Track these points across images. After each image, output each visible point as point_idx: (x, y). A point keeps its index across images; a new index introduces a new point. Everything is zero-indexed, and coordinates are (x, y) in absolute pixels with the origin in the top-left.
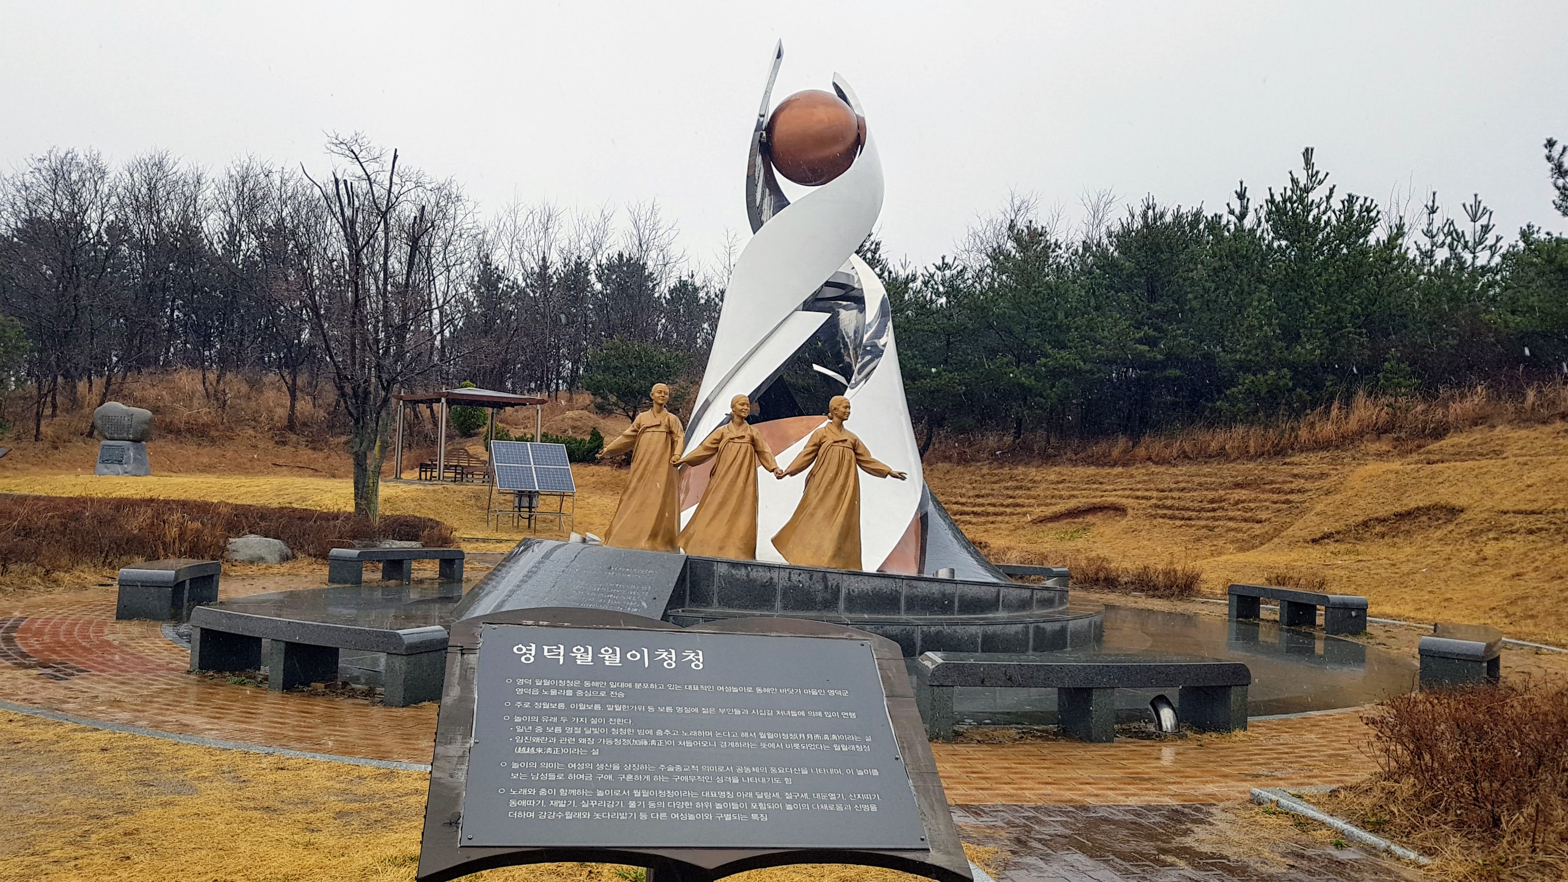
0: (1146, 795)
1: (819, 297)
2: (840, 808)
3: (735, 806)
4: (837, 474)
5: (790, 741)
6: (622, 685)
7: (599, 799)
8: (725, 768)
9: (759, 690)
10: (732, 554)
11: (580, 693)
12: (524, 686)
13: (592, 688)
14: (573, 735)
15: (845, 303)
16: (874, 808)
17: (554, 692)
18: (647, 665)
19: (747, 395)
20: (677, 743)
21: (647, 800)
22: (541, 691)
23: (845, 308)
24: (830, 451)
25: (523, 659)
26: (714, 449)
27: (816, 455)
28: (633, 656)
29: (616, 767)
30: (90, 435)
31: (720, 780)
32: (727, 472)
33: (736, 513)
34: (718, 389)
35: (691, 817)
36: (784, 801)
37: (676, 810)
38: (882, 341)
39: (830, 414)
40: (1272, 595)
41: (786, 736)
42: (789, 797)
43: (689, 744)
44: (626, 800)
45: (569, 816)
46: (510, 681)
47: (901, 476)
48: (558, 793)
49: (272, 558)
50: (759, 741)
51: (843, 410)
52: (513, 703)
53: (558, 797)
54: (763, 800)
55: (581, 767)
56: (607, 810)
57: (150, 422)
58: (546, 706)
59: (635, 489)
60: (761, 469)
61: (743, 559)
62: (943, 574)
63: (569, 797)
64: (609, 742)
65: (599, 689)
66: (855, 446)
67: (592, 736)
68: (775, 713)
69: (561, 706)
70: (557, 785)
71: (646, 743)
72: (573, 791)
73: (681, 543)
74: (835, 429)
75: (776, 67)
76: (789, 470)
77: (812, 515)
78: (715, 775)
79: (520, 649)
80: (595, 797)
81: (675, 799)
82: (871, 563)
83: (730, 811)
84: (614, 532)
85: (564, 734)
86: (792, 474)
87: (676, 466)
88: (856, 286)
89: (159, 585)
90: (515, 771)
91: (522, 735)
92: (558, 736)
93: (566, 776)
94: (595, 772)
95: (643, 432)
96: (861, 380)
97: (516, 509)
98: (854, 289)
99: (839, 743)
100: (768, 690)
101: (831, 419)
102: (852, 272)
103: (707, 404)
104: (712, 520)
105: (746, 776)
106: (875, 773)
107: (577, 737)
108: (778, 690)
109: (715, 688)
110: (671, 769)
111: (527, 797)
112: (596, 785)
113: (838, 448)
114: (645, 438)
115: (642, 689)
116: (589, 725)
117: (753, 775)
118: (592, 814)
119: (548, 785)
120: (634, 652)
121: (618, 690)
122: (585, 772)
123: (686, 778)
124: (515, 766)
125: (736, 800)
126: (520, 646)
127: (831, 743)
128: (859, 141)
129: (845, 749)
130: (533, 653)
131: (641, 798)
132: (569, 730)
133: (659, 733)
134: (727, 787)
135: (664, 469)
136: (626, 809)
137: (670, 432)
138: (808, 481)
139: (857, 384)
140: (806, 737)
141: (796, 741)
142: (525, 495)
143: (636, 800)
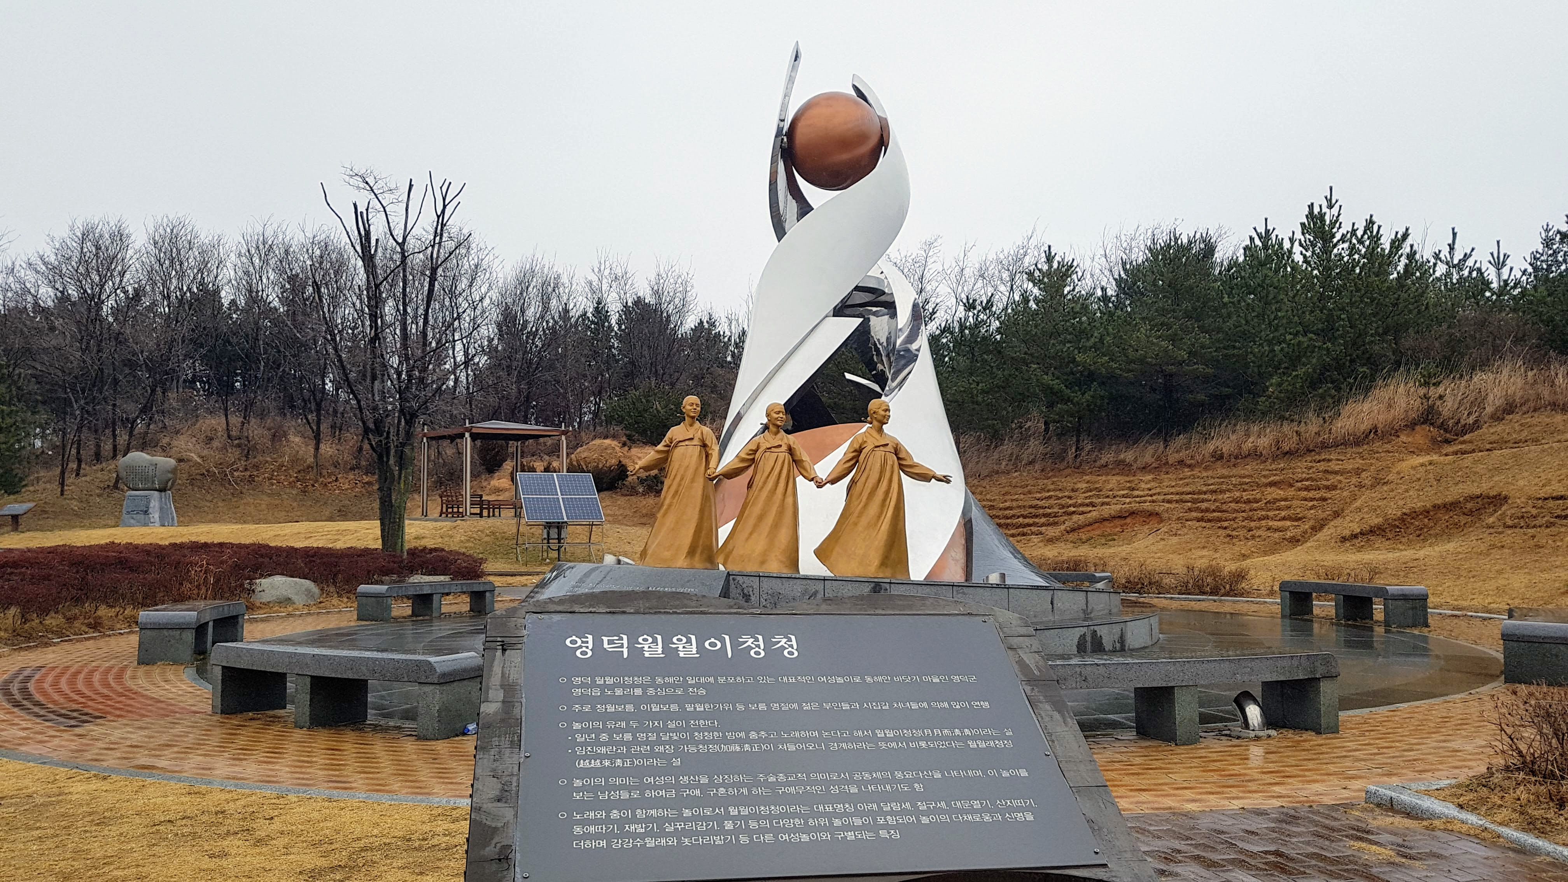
0: (1250, 798)
1: (849, 303)
2: (987, 818)
3: (858, 822)
4: (879, 481)
5: (914, 739)
6: (702, 680)
7: (686, 820)
8: (839, 776)
9: (869, 679)
10: (774, 567)
11: (651, 691)
12: (582, 686)
13: (666, 685)
14: (647, 742)
15: (874, 309)
16: (1030, 817)
17: (619, 692)
18: (730, 656)
19: (783, 403)
20: (776, 747)
21: (746, 818)
22: (603, 692)
23: (875, 314)
24: (872, 456)
25: (578, 653)
26: (750, 459)
27: (857, 461)
28: (713, 645)
29: (704, 780)
30: (116, 487)
31: (834, 790)
32: (765, 483)
33: (776, 526)
34: (750, 401)
35: (805, 838)
36: (918, 813)
37: (785, 830)
38: (914, 347)
39: (869, 419)
40: (1324, 590)
41: (907, 733)
42: (923, 807)
43: (792, 748)
44: (720, 820)
45: (650, 843)
46: (563, 680)
47: (946, 480)
48: (634, 815)
49: (299, 600)
50: (875, 739)
51: (883, 413)
52: (570, 707)
53: (635, 820)
54: (892, 813)
55: (661, 781)
56: (697, 833)
57: (174, 471)
58: (611, 709)
59: (670, 506)
60: (800, 480)
61: (786, 572)
62: (994, 579)
63: (649, 819)
64: (693, 749)
65: (674, 686)
66: (897, 450)
67: (670, 742)
68: (891, 706)
69: (630, 708)
70: (631, 804)
71: (738, 748)
72: (653, 812)
73: (720, 559)
74: (875, 434)
75: (794, 69)
76: (829, 479)
77: (856, 524)
78: (828, 783)
79: (572, 642)
80: (680, 818)
81: (782, 816)
82: (918, 570)
83: (854, 828)
84: (650, 552)
85: (635, 742)
86: (833, 482)
87: (712, 479)
88: (886, 290)
89: (181, 628)
90: (578, 790)
91: (584, 744)
92: (628, 744)
93: (642, 794)
94: (678, 786)
95: (676, 446)
96: (896, 387)
97: (546, 541)
98: (884, 293)
99: (974, 738)
100: (880, 679)
101: (871, 423)
102: (882, 277)
103: (739, 418)
104: (751, 534)
105: (866, 783)
106: (1024, 773)
107: (653, 744)
108: (892, 679)
109: (816, 679)
110: (772, 779)
111: (595, 822)
112: (679, 803)
113: (880, 453)
114: (677, 453)
115: (727, 684)
116: (666, 730)
117: (874, 781)
118: (679, 840)
119: (620, 805)
120: (713, 640)
121: (698, 686)
122: (667, 787)
123: (792, 790)
124: (578, 783)
125: (860, 814)
126: (574, 638)
127: (964, 739)
128: (882, 142)
129: (983, 745)
130: (590, 645)
131: (739, 817)
132: (641, 736)
133: (753, 735)
134: (845, 797)
135: (700, 483)
136: (722, 831)
137: (704, 446)
138: (849, 489)
139: (892, 390)
140: (933, 733)
141: (921, 739)
142: (554, 527)
143: (733, 818)
